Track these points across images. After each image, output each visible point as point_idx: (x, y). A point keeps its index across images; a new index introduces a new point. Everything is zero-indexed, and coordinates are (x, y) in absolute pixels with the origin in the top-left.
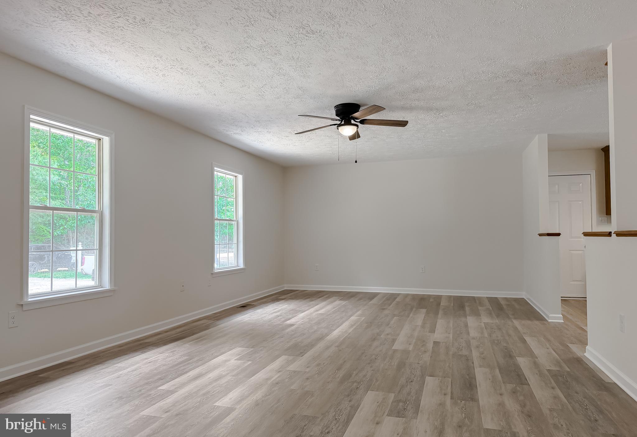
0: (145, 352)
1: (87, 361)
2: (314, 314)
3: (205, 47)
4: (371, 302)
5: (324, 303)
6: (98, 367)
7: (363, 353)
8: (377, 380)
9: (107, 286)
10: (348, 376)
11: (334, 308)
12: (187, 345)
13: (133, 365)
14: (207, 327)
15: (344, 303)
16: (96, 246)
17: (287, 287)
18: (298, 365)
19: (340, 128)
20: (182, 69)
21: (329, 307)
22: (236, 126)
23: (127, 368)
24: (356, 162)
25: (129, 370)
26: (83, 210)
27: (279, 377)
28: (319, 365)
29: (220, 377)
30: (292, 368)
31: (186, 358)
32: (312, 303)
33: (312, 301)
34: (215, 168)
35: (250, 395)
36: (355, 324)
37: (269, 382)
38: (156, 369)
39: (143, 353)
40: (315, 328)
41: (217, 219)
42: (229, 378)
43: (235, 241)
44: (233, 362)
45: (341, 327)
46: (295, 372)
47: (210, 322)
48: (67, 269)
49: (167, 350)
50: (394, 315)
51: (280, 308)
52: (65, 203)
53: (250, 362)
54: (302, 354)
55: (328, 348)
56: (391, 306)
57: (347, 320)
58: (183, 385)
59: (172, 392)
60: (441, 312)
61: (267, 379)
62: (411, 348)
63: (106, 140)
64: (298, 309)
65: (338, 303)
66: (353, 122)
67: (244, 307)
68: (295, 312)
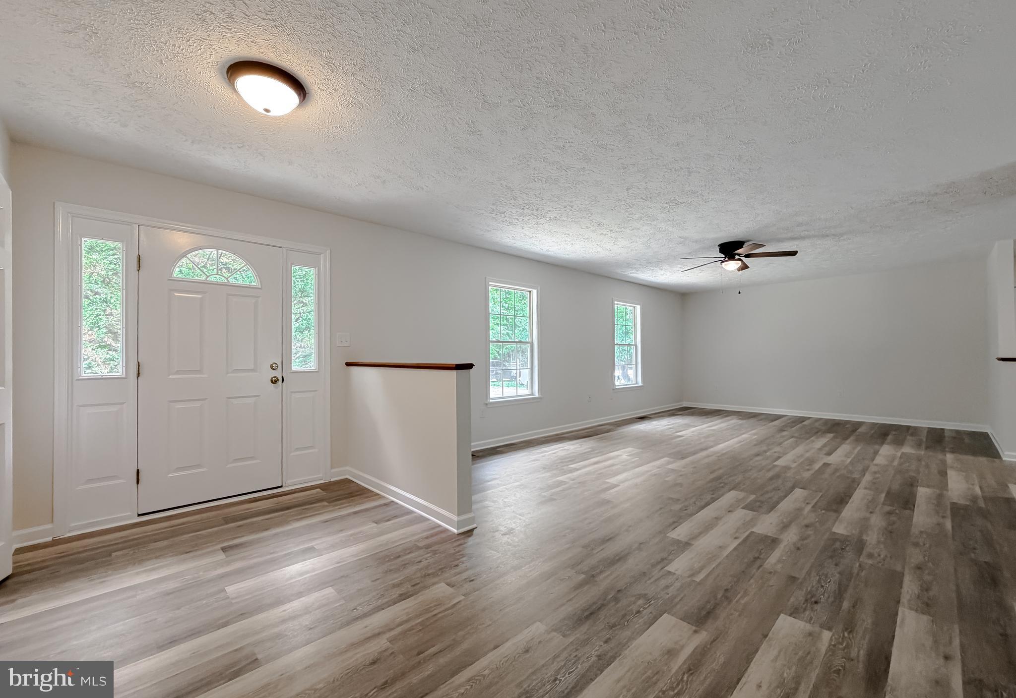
0: (563, 443)
1: (524, 444)
2: (706, 429)
3: (599, 224)
4: (771, 424)
5: (720, 421)
6: (532, 449)
7: (740, 464)
8: (744, 484)
9: (536, 395)
10: (719, 478)
11: (728, 426)
12: (592, 442)
13: (553, 450)
14: (609, 431)
15: (741, 422)
16: (529, 367)
17: (685, 404)
18: (676, 465)
19: (724, 264)
20: (584, 239)
21: (723, 425)
22: (631, 268)
23: (549, 452)
24: (739, 293)
25: (550, 453)
26: (520, 342)
27: (657, 471)
28: (695, 467)
29: (613, 465)
30: (670, 466)
31: (590, 450)
32: (707, 420)
33: (708, 418)
34: (615, 302)
35: (631, 479)
36: (744, 441)
37: (649, 473)
38: (568, 454)
39: (560, 443)
40: (703, 440)
41: (617, 344)
42: (619, 466)
43: (634, 362)
44: (624, 457)
45: (727, 443)
46: (672, 469)
47: (611, 427)
48: (509, 380)
49: (577, 443)
50: (792, 437)
51: (674, 422)
52: (507, 328)
53: (637, 459)
54: (683, 458)
55: (708, 456)
56: (793, 428)
57: (738, 436)
58: (585, 467)
59: (577, 470)
60: (852, 438)
61: (648, 471)
62: (794, 465)
63: (534, 292)
64: (691, 424)
65: (734, 421)
66: (737, 257)
67: (642, 418)
68: (688, 426)
